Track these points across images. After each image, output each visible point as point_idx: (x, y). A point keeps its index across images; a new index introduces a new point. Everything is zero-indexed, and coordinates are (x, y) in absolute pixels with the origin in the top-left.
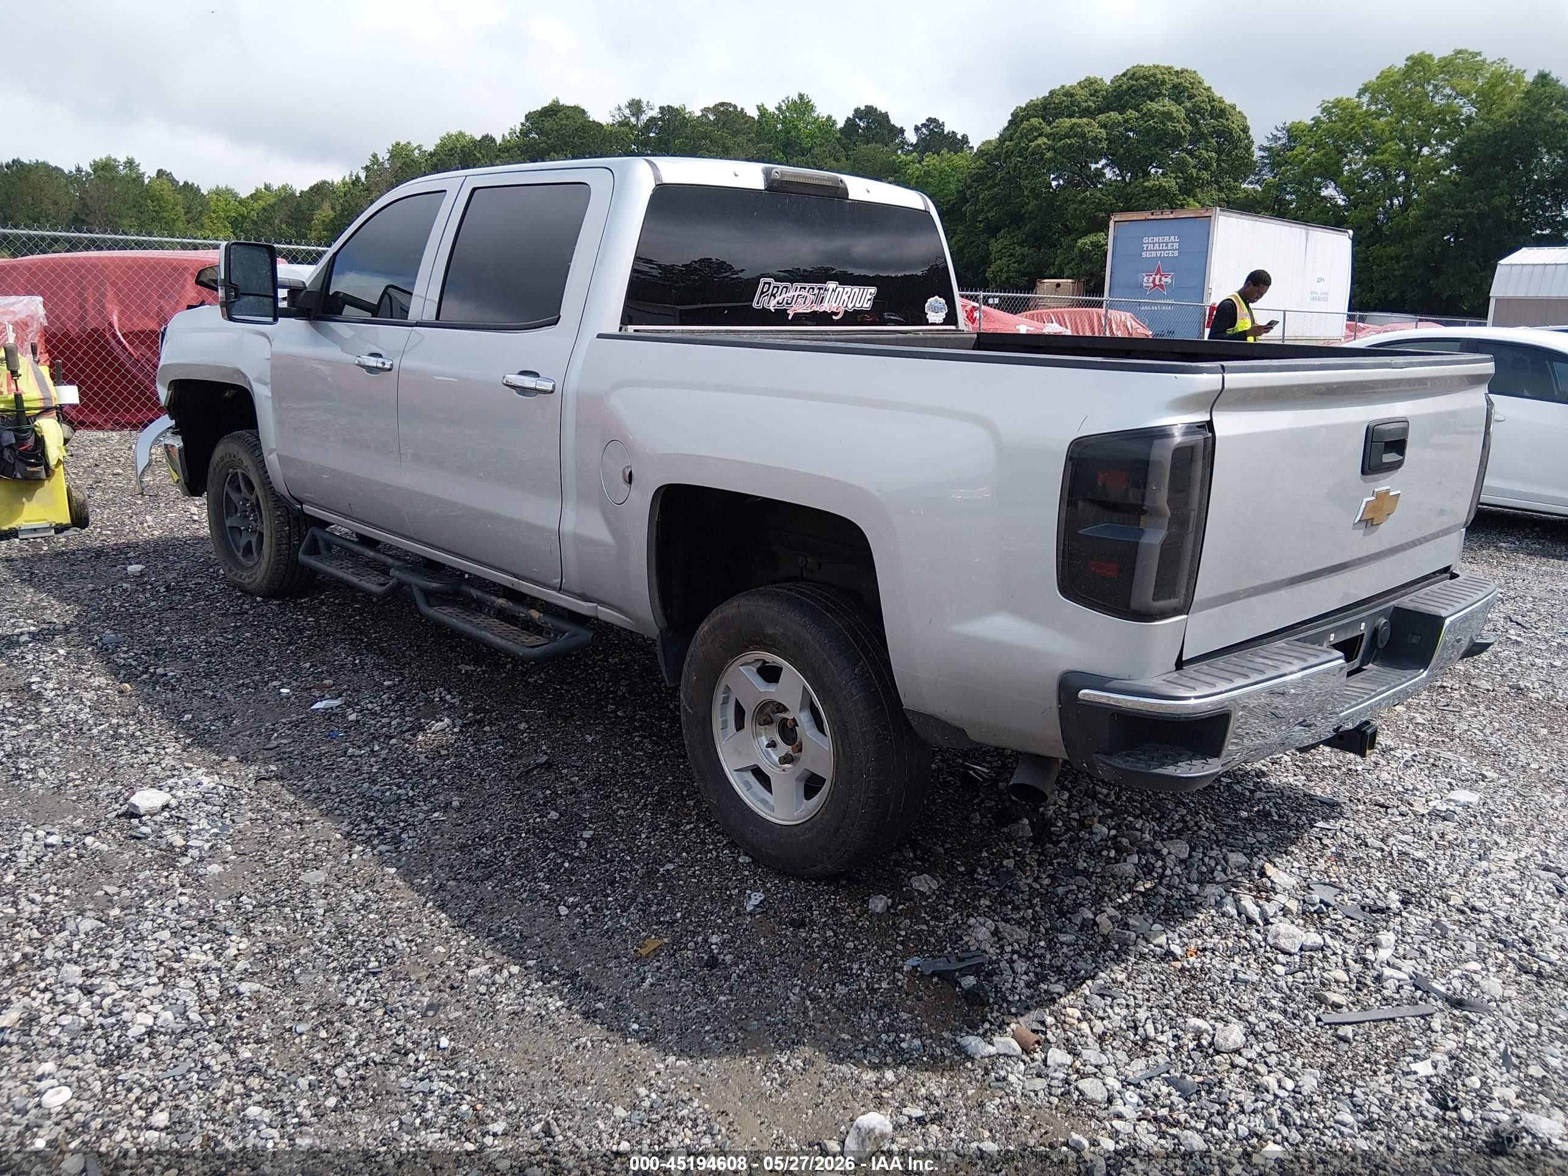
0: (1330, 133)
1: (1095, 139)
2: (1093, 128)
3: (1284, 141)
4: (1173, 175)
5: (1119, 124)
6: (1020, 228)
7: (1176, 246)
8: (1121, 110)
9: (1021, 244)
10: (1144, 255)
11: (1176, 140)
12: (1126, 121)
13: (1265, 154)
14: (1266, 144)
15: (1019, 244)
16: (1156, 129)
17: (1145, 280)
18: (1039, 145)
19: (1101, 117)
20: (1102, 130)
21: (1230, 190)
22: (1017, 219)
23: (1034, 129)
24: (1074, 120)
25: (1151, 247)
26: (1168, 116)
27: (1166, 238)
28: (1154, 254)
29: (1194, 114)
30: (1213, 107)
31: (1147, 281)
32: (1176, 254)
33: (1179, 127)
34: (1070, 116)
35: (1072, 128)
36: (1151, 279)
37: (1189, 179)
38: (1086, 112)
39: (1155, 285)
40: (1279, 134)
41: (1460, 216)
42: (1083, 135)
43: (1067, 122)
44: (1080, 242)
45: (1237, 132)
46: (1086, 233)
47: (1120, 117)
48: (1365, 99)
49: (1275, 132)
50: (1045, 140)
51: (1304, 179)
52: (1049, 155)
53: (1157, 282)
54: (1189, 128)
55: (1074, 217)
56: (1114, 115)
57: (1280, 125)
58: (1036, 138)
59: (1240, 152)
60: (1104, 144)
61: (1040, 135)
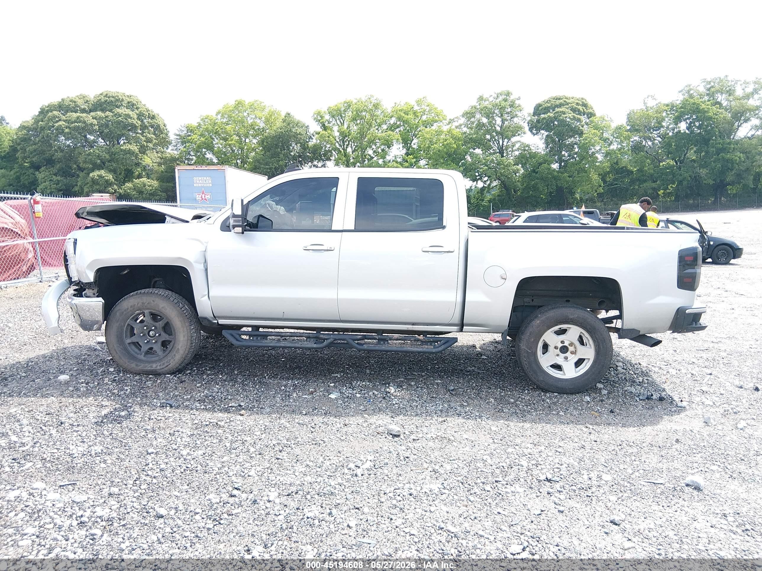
0: (207, 130)
1: (91, 124)
2: (89, 118)
3: (185, 132)
4: (135, 144)
5: (103, 118)
6: (53, 167)
7: (210, 181)
8: (103, 110)
9: (55, 175)
10: (195, 185)
11: (134, 128)
12: (107, 117)
13: (178, 137)
14: (178, 133)
15: (54, 175)
16: (123, 122)
17: (197, 196)
18: (60, 125)
19: (92, 113)
20: (94, 120)
21: (162, 153)
22: (50, 162)
23: (55, 117)
24: (78, 114)
25: (198, 181)
26: (128, 116)
27: (205, 178)
28: (200, 185)
29: (140, 116)
30: (149, 114)
31: (198, 197)
32: (211, 185)
33: (134, 122)
34: (76, 112)
35: (78, 118)
36: (200, 196)
37: (142, 146)
38: (83, 111)
39: (202, 199)
40: (183, 129)
41: (268, 169)
42: (84, 122)
43: (75, 115)
44: (91, 175)
45: (162, 126)
46: (93, 170)
47: (103, 115)
48: (219, 117)
49: (181, 128)
50: (64, 123)
51: (197, 150)
52: (67, 130)
53: (203, 197)
54: (139, 122)
55: (85, 162)
56: (99, 113)
57: (183, 125)
58: (57, 122)
59: (164, 136)
60: (97, 127)
61: (60, 120)
